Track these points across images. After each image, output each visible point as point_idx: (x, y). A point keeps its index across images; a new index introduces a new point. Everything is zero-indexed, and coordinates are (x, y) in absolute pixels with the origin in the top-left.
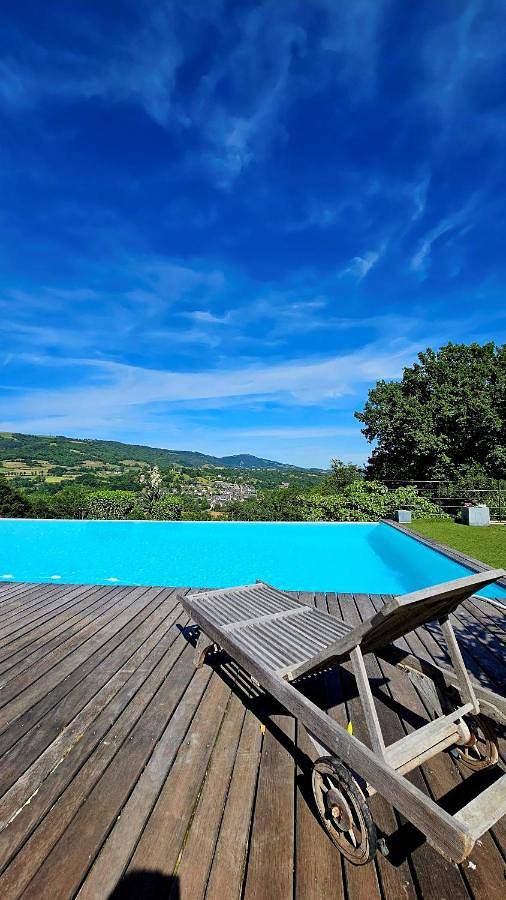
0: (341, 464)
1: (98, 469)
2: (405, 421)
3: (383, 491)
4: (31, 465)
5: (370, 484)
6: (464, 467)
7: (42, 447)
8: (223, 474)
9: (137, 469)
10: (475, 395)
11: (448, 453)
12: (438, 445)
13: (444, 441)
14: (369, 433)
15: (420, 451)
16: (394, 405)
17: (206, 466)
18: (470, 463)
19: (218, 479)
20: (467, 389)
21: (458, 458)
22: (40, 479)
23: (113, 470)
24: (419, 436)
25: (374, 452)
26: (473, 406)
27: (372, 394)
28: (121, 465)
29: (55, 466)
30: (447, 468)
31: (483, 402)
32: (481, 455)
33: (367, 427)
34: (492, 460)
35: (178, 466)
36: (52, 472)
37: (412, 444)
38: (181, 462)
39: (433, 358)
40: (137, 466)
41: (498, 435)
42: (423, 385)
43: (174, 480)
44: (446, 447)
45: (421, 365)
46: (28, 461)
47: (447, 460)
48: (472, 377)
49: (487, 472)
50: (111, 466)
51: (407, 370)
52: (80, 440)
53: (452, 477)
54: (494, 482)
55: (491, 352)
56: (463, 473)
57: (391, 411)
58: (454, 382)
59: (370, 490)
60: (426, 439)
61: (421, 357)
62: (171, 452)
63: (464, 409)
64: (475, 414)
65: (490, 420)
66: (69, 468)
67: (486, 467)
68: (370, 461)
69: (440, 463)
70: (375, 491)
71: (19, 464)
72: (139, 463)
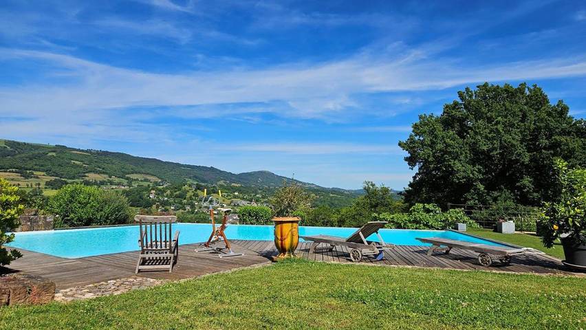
0: (373, 185)
1: (102, 183)
2: (446, 153)
3: (438, 212)
4: (27, 177)
5: (427, 206)
6: (496, 194)
7: (38, 157)
8: (240, 191)
9: (146, 184)
10: (508, 132)
11: (481, 181)
12: (473, 174)
13: (479, 171)
14: (411, 161)
15: (458, 178)
16: (436, 137)
17: (222, 182)
18: (501, 190)
19: (235, 197)
20: (500, 127)
21: (491, 186)
22: (37, 193)
23: (119, 184)
24: (457, 165)
25: (415, 178)
26: (505, 142)
27: (416, 127)
28: (127, 179)
29: (53, 178)
30: (480, 195)
31: (514, 138)
32: (511, 183)
33: (409, 155)
34: (520, 188)
35: (190, 181)
36: (50, 185)
37: (452, 172)
38: (196, 178)
39: (471, 96)
40: (146, 180)
41: (527, 166)
42: (462, 121)
43: (188, 195)
44: (481, 176)
45: (460, 102)
46: (24, 172)
47: (482, 187)
48: (506, 117)
49: (516, 198)
50: (117, 180)
51: (447, 107)
52: (83, 151)
53: (484, 202)
54: (521, 207)
55: (523, 93)
56: (495, 199)
57: (433, 143)
58: (490, 120)
59: (428, 211)
60: (463, 169)
61: (461, 95)
62: (183, 166)
63: (497, 144)
64: (506, 148)
65: (519, 155)
66: (70, 181)
67: (515, 195)
68: (410, 185)
69: (475, 190)
70: (432, 211)
71: (14, 175)
72: (149, 177)
